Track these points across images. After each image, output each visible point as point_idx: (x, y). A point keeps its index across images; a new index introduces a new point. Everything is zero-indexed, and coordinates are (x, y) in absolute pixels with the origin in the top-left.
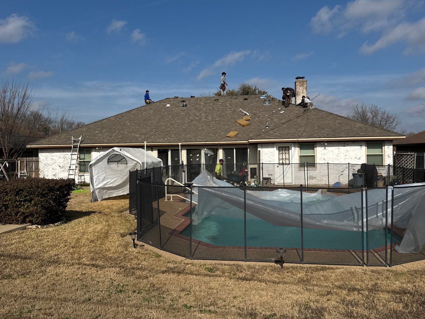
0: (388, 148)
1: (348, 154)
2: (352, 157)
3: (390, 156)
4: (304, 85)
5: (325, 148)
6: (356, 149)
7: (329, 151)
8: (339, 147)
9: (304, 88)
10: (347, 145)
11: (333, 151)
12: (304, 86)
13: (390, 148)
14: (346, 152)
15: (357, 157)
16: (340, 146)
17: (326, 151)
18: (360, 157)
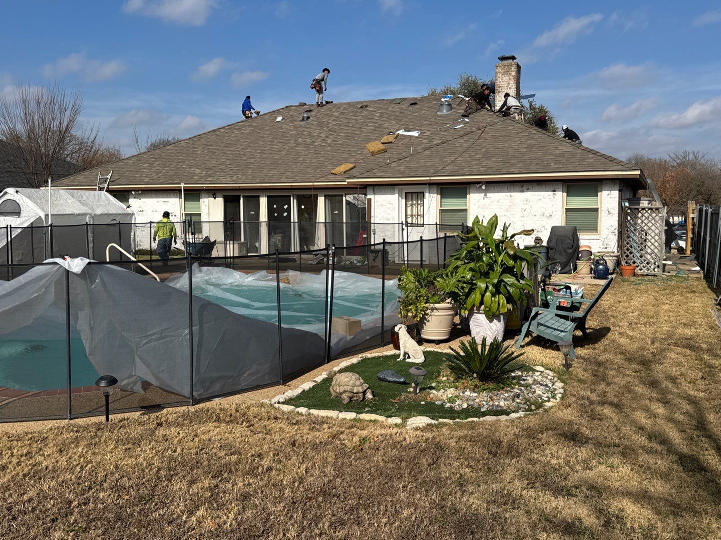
0: (608, 195)
1: (527, 207)
2: (536, 213)
3: (611, 211)
4: (511, 71)
5: (485, 195)
6: (544, 198)
7: (493, 202)
8: (512, 194)
9: (511, 77)
10: (528, 189)
11: (500, 201)
12: (510, 74)
13: (612, 196)
14: (526, 202)
15: (546, 214)
16: (514, 192)
17: (487, 201)
18: (551, 213)
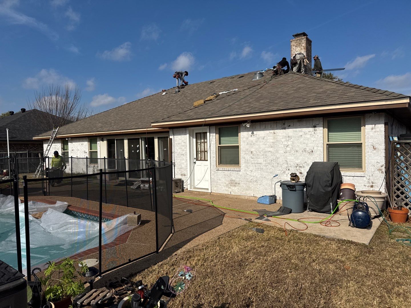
0: (372, 129)
1: (290, 143)
2: (297, 149)
3: (377, 146)
5: (253, 133)
6: (305, 134)
7: (259, 139)
8: (276, 131)
10: (290, 126)
11: (265, 138)
13: (378, 130)
14: (288, 139)
15: (307, 149)
17: (253, 139)
18: (312, 148)
